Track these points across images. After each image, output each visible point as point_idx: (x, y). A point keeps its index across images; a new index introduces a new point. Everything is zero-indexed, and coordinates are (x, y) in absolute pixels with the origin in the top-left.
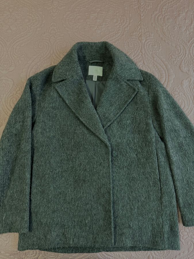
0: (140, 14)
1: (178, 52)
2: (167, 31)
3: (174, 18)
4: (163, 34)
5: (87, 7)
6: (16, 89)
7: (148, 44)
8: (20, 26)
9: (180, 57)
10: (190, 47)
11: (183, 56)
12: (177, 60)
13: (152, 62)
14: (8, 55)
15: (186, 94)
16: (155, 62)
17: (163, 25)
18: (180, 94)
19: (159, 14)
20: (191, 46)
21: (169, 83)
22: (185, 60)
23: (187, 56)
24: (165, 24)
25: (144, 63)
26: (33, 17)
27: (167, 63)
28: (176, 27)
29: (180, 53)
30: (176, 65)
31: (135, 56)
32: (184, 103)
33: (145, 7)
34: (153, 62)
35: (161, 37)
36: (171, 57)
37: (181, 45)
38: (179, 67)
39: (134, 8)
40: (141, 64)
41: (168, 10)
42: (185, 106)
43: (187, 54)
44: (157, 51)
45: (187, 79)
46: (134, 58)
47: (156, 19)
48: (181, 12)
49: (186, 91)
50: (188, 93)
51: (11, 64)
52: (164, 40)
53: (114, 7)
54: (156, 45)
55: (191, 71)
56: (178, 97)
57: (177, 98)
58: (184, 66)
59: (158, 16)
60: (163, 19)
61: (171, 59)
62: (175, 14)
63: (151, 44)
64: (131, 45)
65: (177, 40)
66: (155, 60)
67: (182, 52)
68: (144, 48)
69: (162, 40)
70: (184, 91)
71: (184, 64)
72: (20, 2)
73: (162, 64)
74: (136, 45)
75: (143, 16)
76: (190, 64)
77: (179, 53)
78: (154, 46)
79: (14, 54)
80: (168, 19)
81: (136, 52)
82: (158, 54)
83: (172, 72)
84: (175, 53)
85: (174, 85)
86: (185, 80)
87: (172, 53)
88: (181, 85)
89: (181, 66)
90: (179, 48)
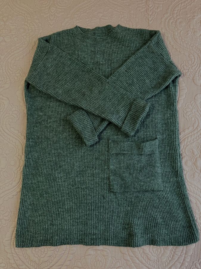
0: (148, 18)
1: (191, 62)
2: (179, 37)
3: (188, 21)
4: (174, 41)
5: (88, 12)
6: (12, 109)
8: (15, 37)
9: (194, 68)
11: (197, 67)
12: (190, 71)
14: (3, 70)
15: (200, 111)
17: (174, 31)
18: (193, 111)
19: (170, 17)
21: (180, 99)
22: (199, 71)
24: (176, 29)
26: (29, 26)
28: (189, 32)
29: (193, 63)
30: (189, 77)
32: (197, 122)
33: (154, 9)
35: (172, 44)
36: (184, 68)
37: (195, 54)
38: (193, 79)
39: (141, 11)
41: (181, 12)
42: (198, 125)
47: (167, 24)
48: (196, 14)
49: (200, 108)
51: (6, 81)
52: (176, 48)
53: (118, 10)
56: (191, 115)
57: (189, 116)
58: (198, 78)
59: (169, 20)
60: (175, 23)
61: (182, 70)
62: (189, 16)
65: (191, 47)
69: (173, 47)
70: (197, 107)
71: (198, 76)
72: (14, 10)
75: (151, 21)
79: (9, 69)
80: (180, 23)
83: (184, 85)
84: (188, 63)
85: (186, 100)
86: (200, 95)
87: (184, 63)
88: (194, 101)
89: (194, 78)
90: (193, 57)
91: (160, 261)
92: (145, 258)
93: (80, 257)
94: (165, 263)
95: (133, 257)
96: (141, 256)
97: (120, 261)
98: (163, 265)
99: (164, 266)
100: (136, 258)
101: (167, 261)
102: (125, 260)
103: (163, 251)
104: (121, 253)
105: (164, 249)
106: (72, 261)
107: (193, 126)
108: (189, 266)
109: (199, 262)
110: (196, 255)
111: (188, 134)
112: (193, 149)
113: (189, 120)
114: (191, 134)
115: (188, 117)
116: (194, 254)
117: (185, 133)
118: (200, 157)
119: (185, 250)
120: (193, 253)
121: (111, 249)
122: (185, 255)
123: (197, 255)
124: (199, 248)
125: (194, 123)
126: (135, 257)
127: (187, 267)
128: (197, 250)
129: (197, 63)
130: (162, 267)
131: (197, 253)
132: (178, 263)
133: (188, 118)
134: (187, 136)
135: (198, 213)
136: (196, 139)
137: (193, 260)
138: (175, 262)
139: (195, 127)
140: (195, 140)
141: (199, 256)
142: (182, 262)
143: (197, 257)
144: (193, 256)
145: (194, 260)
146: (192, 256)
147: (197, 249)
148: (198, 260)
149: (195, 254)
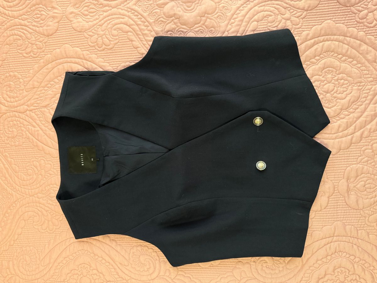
1: (20, 40)
7: (9, 99)
9: (29, 35)
10: (6, 17)
11: (26, 30)
12: (33, 42)
13: (41, 90)
15: (100, 21)
16: (43, 84)
18: (102, 33)
20: (5, 14)
21: (82, 56)
22: (34, 26)
23: (25, 22)
25: (45, 107)
27: (42, 61)
29: (21, 36)
30: (45, 43)
31: (34, 124)
32: (118, 26)
34: (42, 88)
36: (30, 52)
37: (5, 34)
38: (48, 36)
40: (48, 111)
42: (124, 24)
43: (21, 21)
44: (21, 80)
45: (71, 21)
46: (37, 126)
49: (95, 22)
50: (98, 17)
54: (10, 84)
55: (54, 13)
56: (108, 36)
57: (111, 39)
58: (45, 28)
61: (34, 54)
63: (8, 93)
64: (13, 131)
66: (39, 84)
67: (19, 33)
68: (16, 107)
70: (94, 26)
71: (41, 27)
73: (45, 71)
74: (11, 122)
76: (42, 15)
77: (20, 38)
78: (10, 87)
81: (25, 123)
82: (25, 79)
83: (59, 50)
84: (21, 46)
85: (84, 46)
86: (74, 23)
87: (21, 51)
88: (84, 32)
89: (46, 33)
90: (11, 38)
91: (360, 80)
92: (356, 106)
93: (362, 218)
94: (362, 70)
95: (355, 127)
96: (354, 113)
97: (363, 149)
98: (366, 74)
99: (368, 72)
100: (357, 122)
101: (359, 68)
102: (361, 140)
103: (341, 75)
104: (351, 147)
105: (339, 74)
106: (370, 231)
107: (127, 32)
108: (364, 30)
109: (357, 12)
110: (346, 18)
111: (141, 41)
112: (165, 30)
113: (116, 39)
114: (140, 35)
115: (111, 42)
116: (344, 21)
117: (140, 46)
118: (179, 19)
119: (338, 36)
120: (343, 23)
121: (345, 166)
122: (347, 37)
123: (345, 16)
124: (334, 13)
125: (120, 31)
126: (355, 122)
127: (366, 34)
128: (337, 16)
129: (20, 30)
130: (369, 76)
131: (342, 16)
132: (362, 48)
133: (115, 42)
134: (145, 43)
135: (273, 17)
136: (148, 26)
137: (355, 22)
138: (361, 54)
139: (128, 28)
140: (150, 28)
141: (347, 13)
142: (358, 42)
143: (349, 16)
144: (347, 22)
145: (354, 20)
146: (348, 24)
147: (335, 16)
148: (354, 15)
149: (344, 19)
